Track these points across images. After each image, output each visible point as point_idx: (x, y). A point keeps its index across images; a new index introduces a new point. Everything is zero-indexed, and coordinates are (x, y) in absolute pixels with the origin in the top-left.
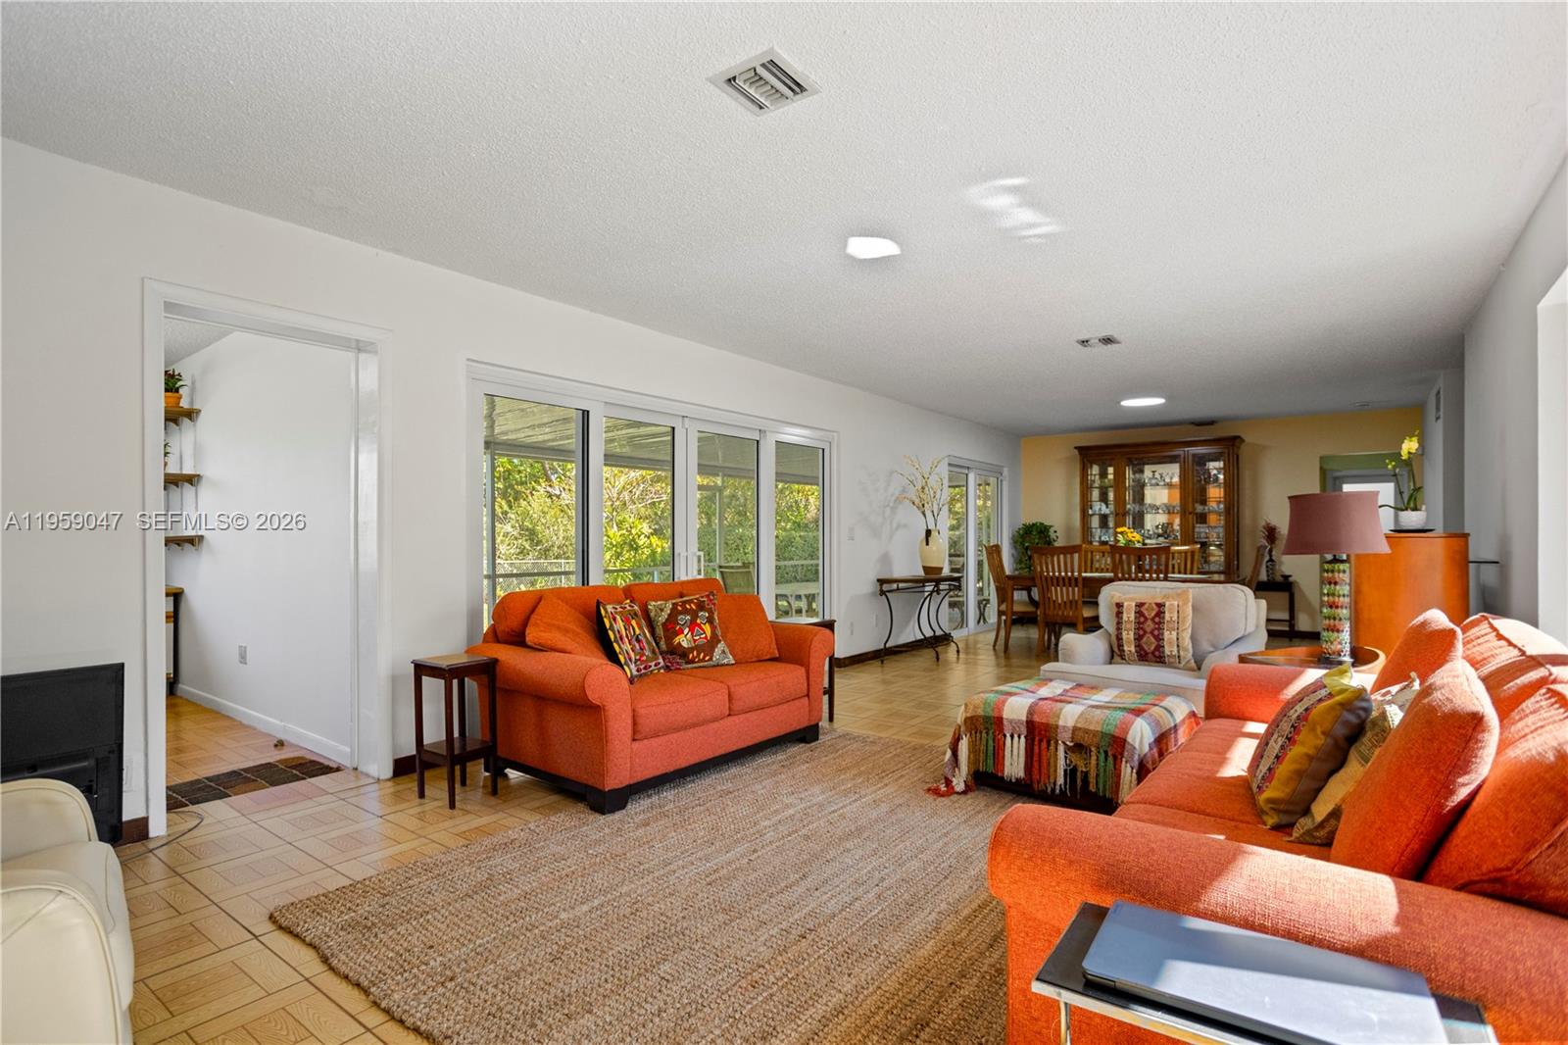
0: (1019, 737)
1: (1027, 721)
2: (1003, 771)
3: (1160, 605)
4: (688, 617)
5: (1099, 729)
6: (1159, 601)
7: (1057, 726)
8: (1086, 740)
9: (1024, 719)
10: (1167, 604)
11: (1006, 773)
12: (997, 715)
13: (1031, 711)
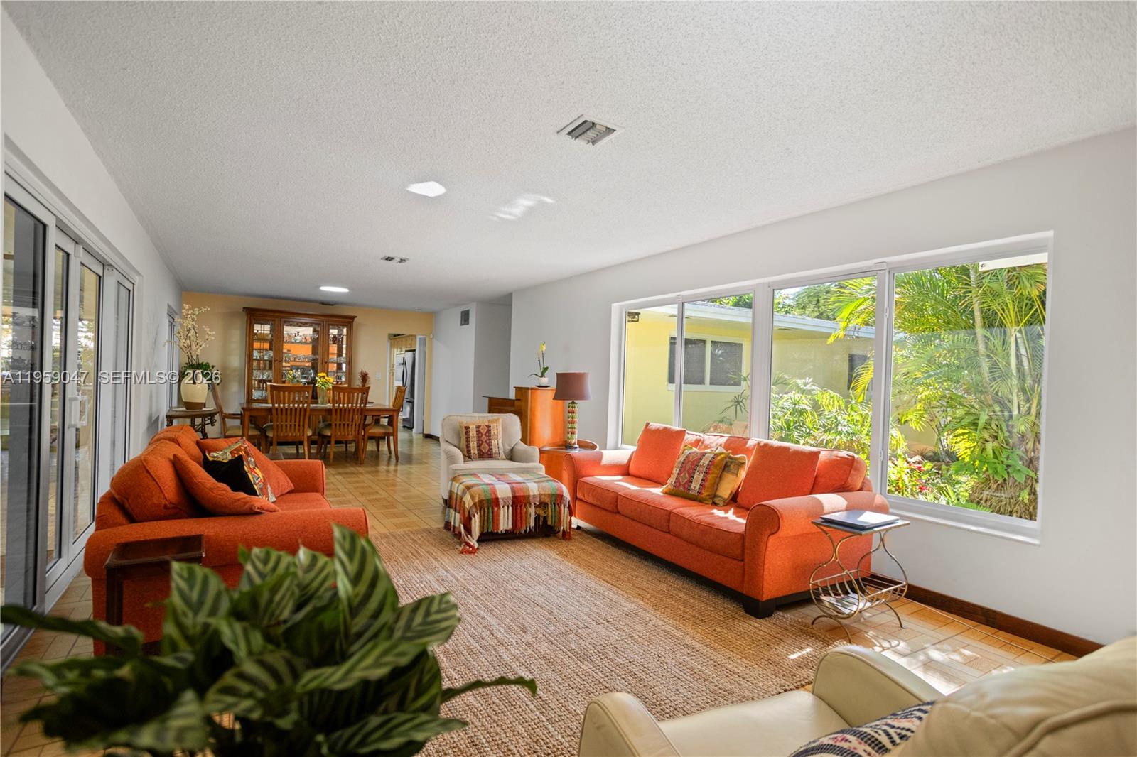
0: (508, 507)
1: (513, 497)
2: (498, 529)
3: (488, 427)
5: (550, 492)
6: (487, 424)
7: (529, 496)
8: (547, 500)
9: (511, 496)
10: (492, 425)
11: (501, 529)
12: (494, 497)
13: (513, 490)
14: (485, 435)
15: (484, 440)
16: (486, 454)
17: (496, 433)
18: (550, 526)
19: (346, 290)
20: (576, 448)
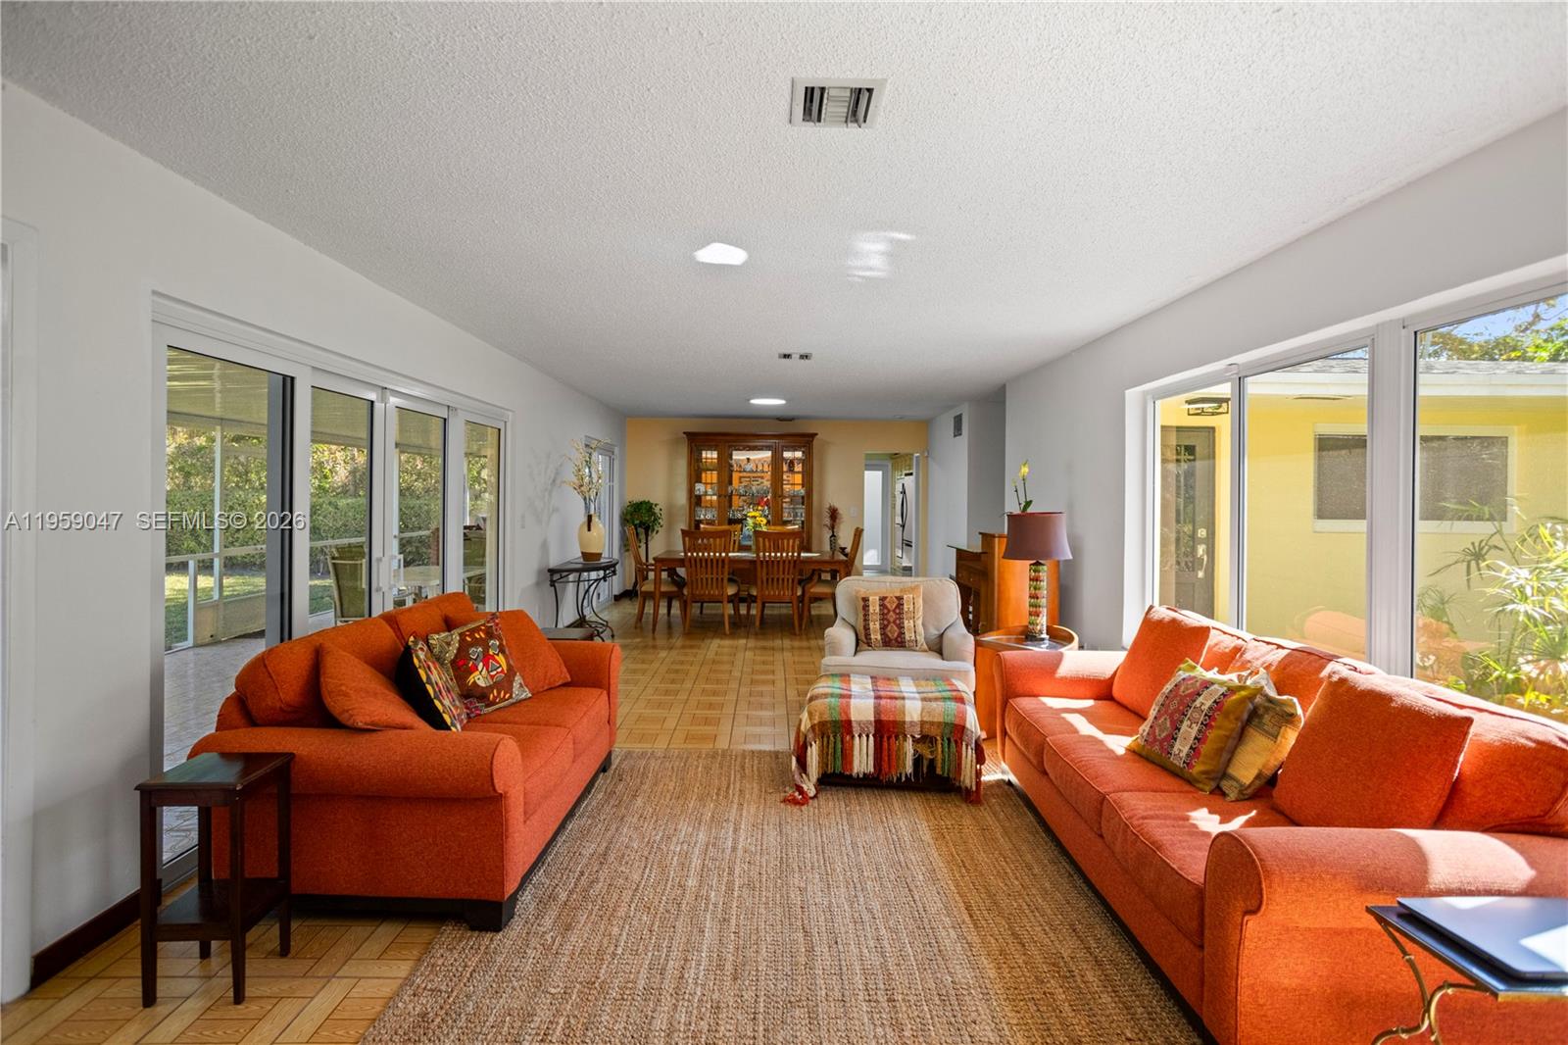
0: (868, 736)
1: (876, 722)
2: (851, 769)
3: (900, 599)
4: (480, 649)
5: (941, 720)
6: (898, 595)
7: (904, 722)
8: (934, 732)
9: (872, 719)
10: (905, 597)
11: (855, 771)
12: (844, 718)
13: (877, 711)
14: (894, 611)
15: (892, 620)
16: (895, 641)
17: (911, 609)
18: (939, 776)
19: (783, 402)
20: (1043, 639)
